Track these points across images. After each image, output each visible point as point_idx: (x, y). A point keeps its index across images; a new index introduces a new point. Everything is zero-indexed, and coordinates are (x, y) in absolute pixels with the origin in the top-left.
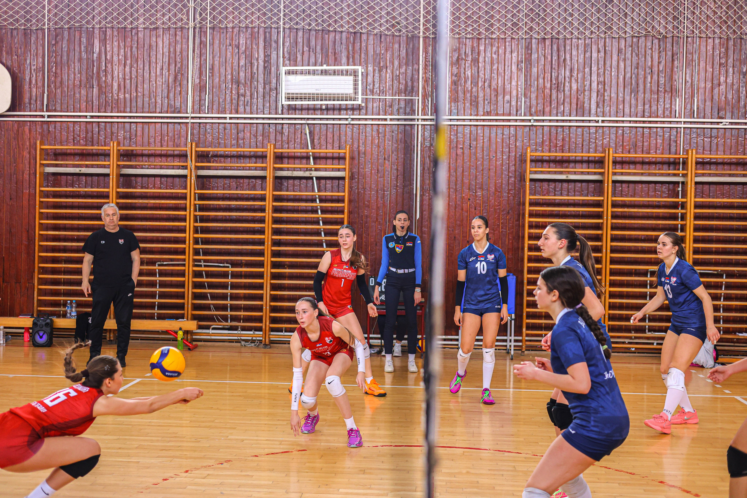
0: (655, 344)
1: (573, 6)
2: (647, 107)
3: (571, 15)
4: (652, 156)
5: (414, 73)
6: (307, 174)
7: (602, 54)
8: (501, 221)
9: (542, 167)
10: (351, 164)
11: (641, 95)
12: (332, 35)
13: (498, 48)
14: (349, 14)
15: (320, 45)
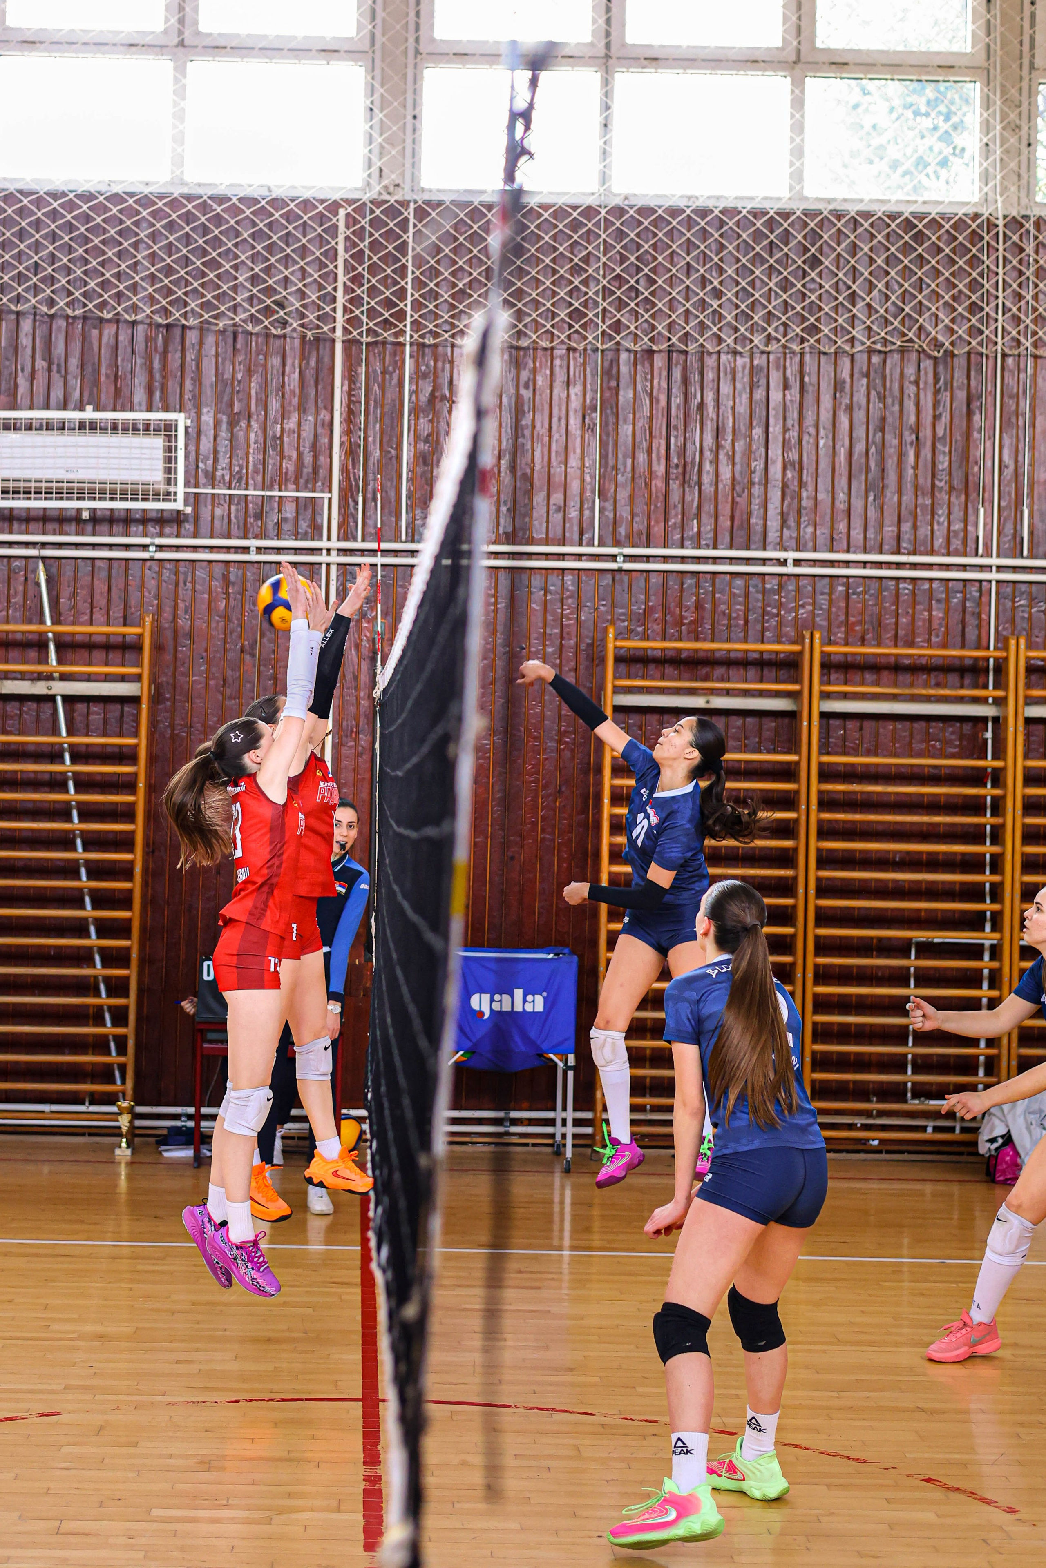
0: (930, 1130)
1: (721, 271)
2: (906, 527)
3: (718, 294)
4: (920, 652)
5: (320, 430)
6: (40, 688)
7: (794, 394)
8: (541, 814)
9: (643, 678)
10: (154, 664)
11: (891, 497)
12: (109, 331)
13: (534, 371)
14: (152, 278)
15: (78, 353)
